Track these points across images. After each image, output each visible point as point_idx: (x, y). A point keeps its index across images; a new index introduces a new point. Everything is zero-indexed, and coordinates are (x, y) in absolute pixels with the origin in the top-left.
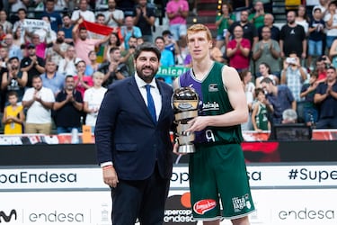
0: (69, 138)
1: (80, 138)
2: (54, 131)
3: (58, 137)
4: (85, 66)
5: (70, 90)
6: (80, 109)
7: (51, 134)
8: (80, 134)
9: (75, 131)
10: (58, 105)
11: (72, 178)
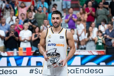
0: (13, 53)
1: (17, 53)
2: (5, 50)
3: (8, 53)
4: (19, 21)
5: (13, 31)
6: (18, 40)
7: (4, 52)
8: (18, 51)
9: (15, 50)
10: (7, 38)
11: (15, 72)
